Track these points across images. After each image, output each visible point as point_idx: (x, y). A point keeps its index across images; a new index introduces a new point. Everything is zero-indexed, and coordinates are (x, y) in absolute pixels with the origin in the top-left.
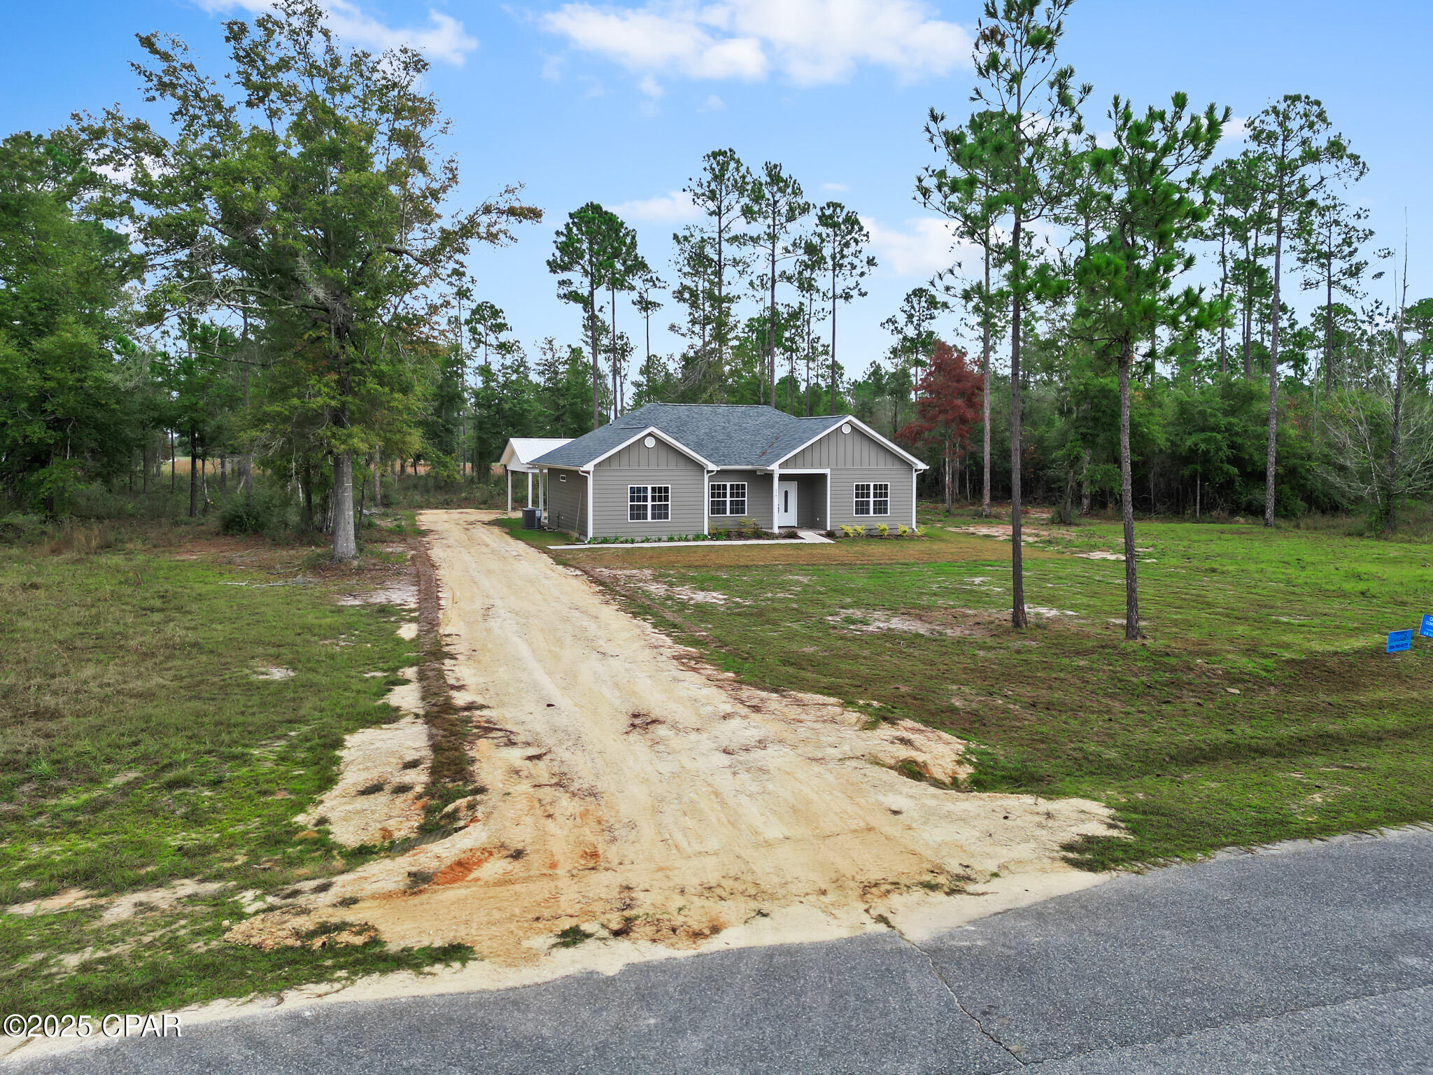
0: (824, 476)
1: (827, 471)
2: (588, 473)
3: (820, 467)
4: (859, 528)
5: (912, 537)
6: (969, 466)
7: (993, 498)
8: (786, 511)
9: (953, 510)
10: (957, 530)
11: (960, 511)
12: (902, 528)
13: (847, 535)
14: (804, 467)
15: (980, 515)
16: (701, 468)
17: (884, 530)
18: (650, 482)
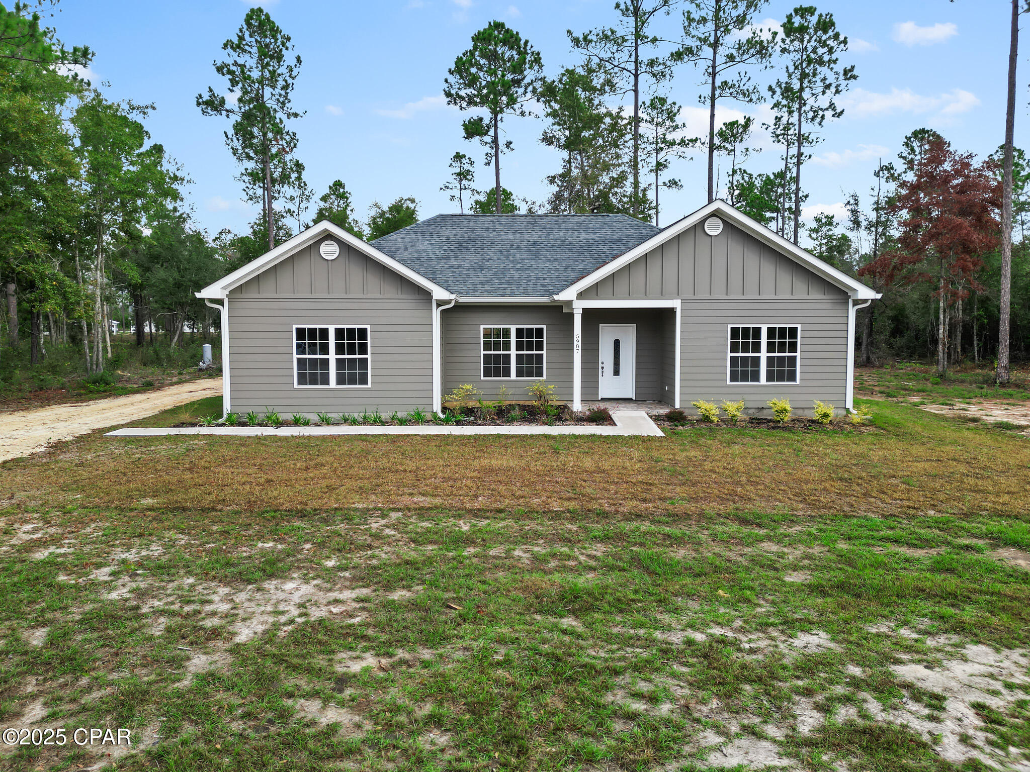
0: (671, 312)
1: (676, 304)
2: (220, 302)
3: (662, 296)
4: (732, 407)
5: (841, 426)
6: (979, 318)
7: (1013, 359)
8: (616, 372)
9: (950, 374)
10: (945, 411)
11: (961, 376)
12: (822, 407)
13: (706, 419)
14: (629, 296)
15: (991, 382)
16: (426, 295)
17: (784, 411)
18: (332, 320)
